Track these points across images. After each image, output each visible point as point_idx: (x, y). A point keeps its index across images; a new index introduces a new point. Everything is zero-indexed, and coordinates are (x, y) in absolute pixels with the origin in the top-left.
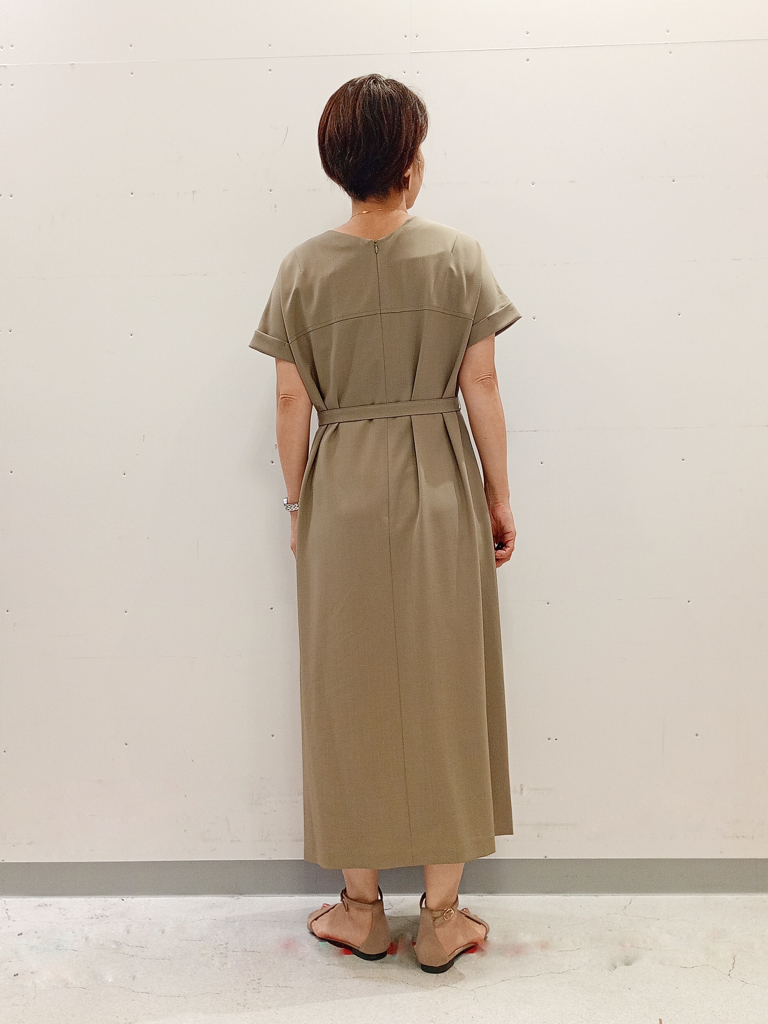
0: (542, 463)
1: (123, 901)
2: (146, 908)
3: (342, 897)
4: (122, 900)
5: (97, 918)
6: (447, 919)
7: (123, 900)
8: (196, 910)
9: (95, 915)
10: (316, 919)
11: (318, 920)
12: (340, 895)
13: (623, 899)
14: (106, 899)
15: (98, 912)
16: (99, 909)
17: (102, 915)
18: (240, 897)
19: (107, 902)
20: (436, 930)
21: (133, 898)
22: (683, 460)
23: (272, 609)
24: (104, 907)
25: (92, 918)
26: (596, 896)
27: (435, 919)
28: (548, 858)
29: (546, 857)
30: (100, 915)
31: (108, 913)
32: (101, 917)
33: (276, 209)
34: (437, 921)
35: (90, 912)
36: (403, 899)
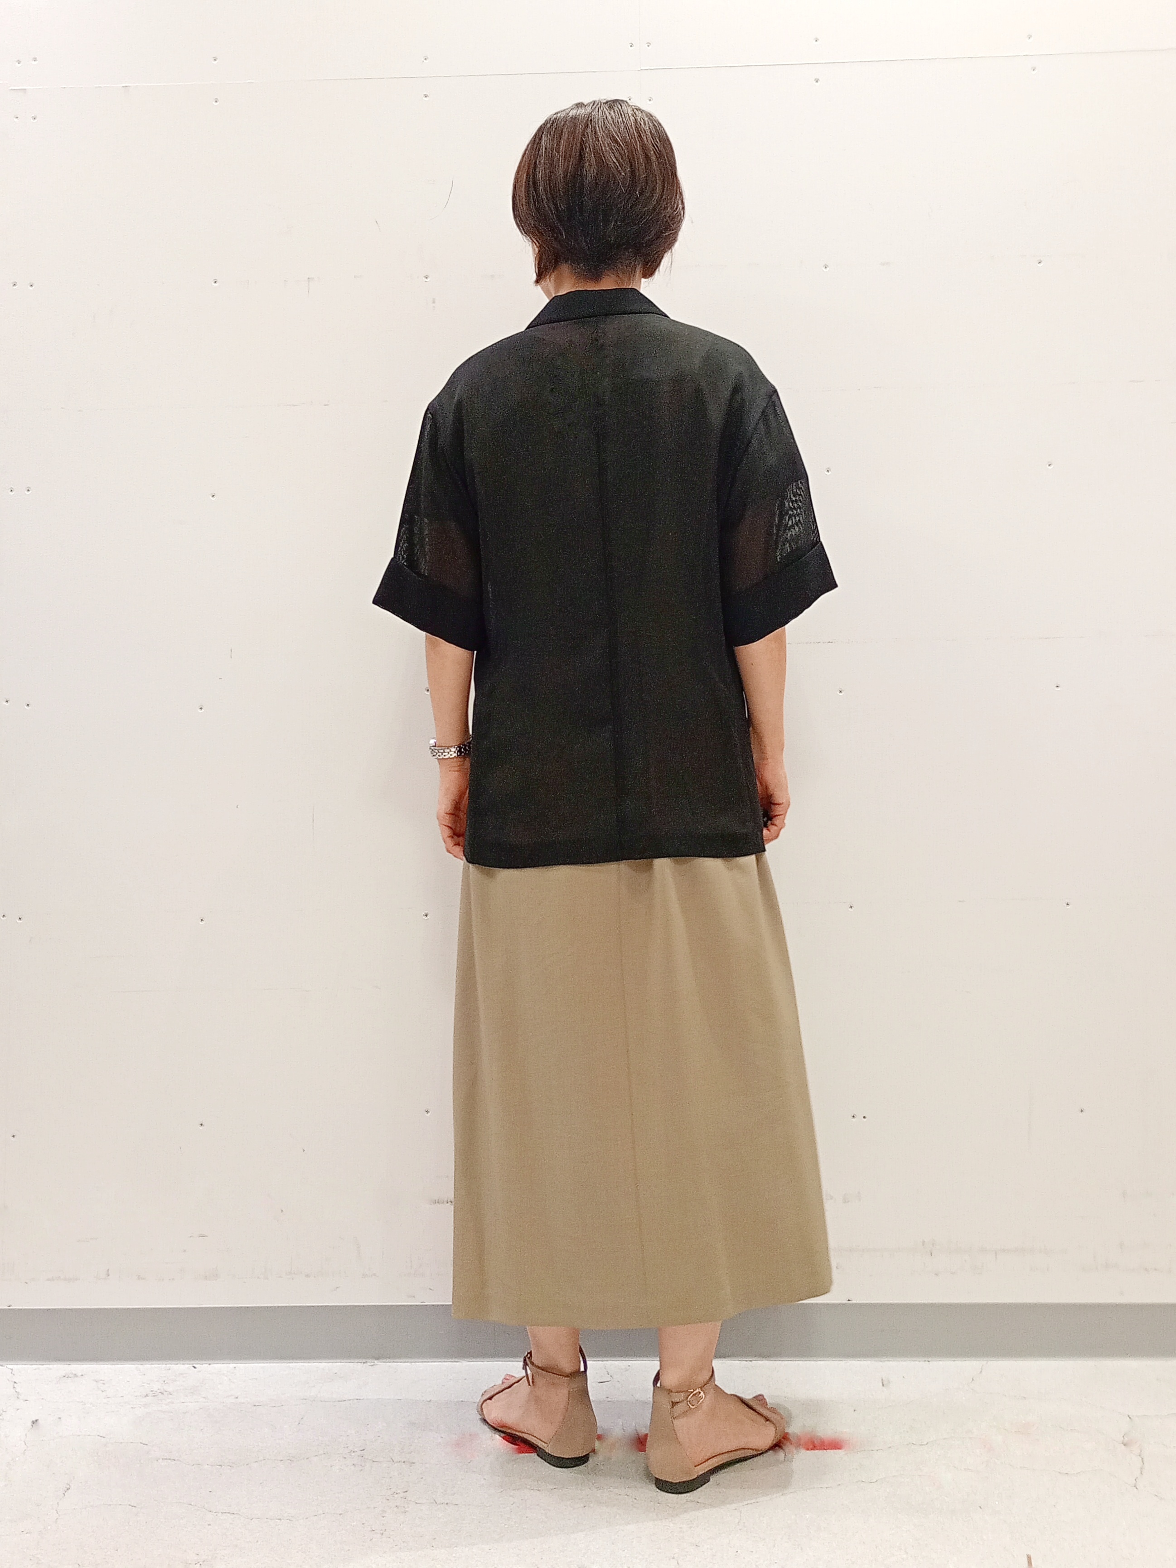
0: (841, 692)
1: (195, 1369)
2: (230, 1379)
3: (525, 1364)
4: (193, 1368)
5: (154, 1396)
6: (693, 1405)
7: (195, 1367)
8: (308, 1383)
9: (152, 1391)
10: (490, 1398)
11: (493, 1399)
12: (522, 1359)
13: (969, 1366)
14: (168, 1365)
15: (156, 1387)
16: (157, 1381)
17: (162, 1391)
18: (376, 1362)
19: (170, 1371)
20: (675, 1422)
21: (210, 1364)
22: (1057, 687)
23: (426, 915)
24: (165, 1379)
25: (147, 1395)
26: (927, 1362)
27: (674, 1404)
28: (854, 1302)
29: (849, 1300)
30: (159, 1391)
31: (170, 1389)
32: (160, 1394)
33: (434, 305)
34: (679, 1408)
35: (143, 1386)
36: (629, 1366)
